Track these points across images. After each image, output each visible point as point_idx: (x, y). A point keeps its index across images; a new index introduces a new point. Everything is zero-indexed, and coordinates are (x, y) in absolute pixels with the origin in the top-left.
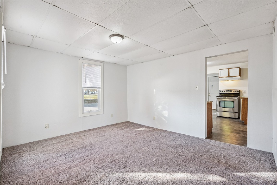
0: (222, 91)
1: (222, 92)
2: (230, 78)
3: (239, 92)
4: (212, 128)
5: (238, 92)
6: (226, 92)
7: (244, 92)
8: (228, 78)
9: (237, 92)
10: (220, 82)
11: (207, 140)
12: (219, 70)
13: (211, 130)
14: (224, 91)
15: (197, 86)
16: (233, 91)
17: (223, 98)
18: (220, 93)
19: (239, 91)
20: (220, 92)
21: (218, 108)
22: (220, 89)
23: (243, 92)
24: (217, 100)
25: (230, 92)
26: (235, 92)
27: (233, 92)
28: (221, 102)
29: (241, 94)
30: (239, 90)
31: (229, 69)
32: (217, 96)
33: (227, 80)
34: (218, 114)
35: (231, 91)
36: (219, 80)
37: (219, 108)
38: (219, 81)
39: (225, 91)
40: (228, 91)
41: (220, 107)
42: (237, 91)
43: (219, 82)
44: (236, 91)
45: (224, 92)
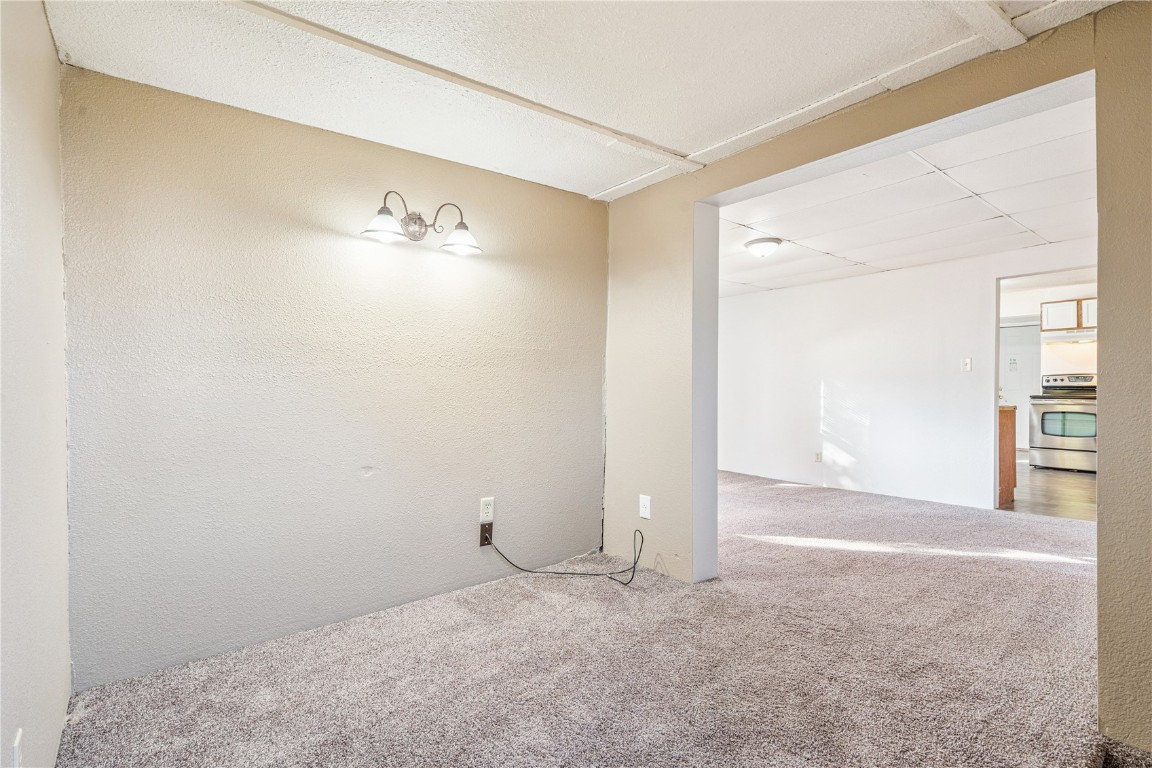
0: (1051, 379)
1: (1052, 383)
2: (1085, 333)
4: (1015, 486)
6: (1067, 383)
8: (1076, 333)
10: (1044, 348)
11: (1001, 511)
12: (1042, 304)
13: (1012, 494)
14: (1062, 380)
15: (968, 361)
17: (1055, 401)
18: (1045, 387)
20: (1045, 384)
21: (1035, 439)
22: (1044, 372)
24: (1032, 410)
25: (1085, 380)
27: (1093, 382)
28: (1047, 416)
31: (1079, 302)
32: (1033, 397)
33: (1074, 340)
34: (1039, 458)
35: (1087, 378)
36: (1042, 340)
37: (1039, 439)
38: (1040, 344)
39: (1065, 378)
40: (1078, 378)
41: (1043, 432)
43: (1042, 347)
45: (1059, 383)
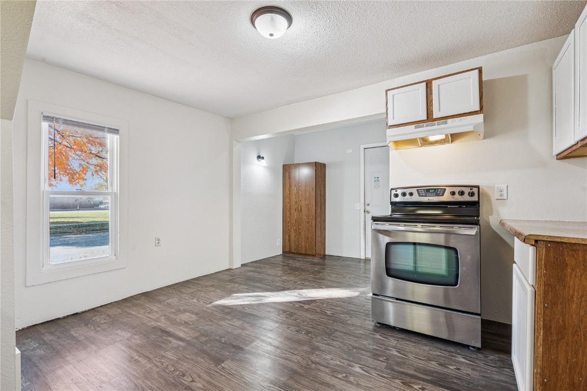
0: (400, 193)
1: (400, 199)
2: (436, 126)
3: (475, 198)
5: (472, 194)
6: (416, 198)
7: (497, 196)
8: (426, 127)
9: (466, 198)
12: (387, 91)
14: (411, 194)
16: (448, 190)
18: (392, 203)
19: (475, 190)
20: (393, 199)
22: (392, 184)
23: (494, 196)
25: (437, 195)
26: (458, 198)
27: (446, 197)
29: (483, 209)
30: (478, 187)
31: (428, 84)
32: (375, 219)
35: (438, 191)
39: (414, 191)
40: (428, 191)
42: (467, 190)
44: (462, 193)
45: (408, 198)
